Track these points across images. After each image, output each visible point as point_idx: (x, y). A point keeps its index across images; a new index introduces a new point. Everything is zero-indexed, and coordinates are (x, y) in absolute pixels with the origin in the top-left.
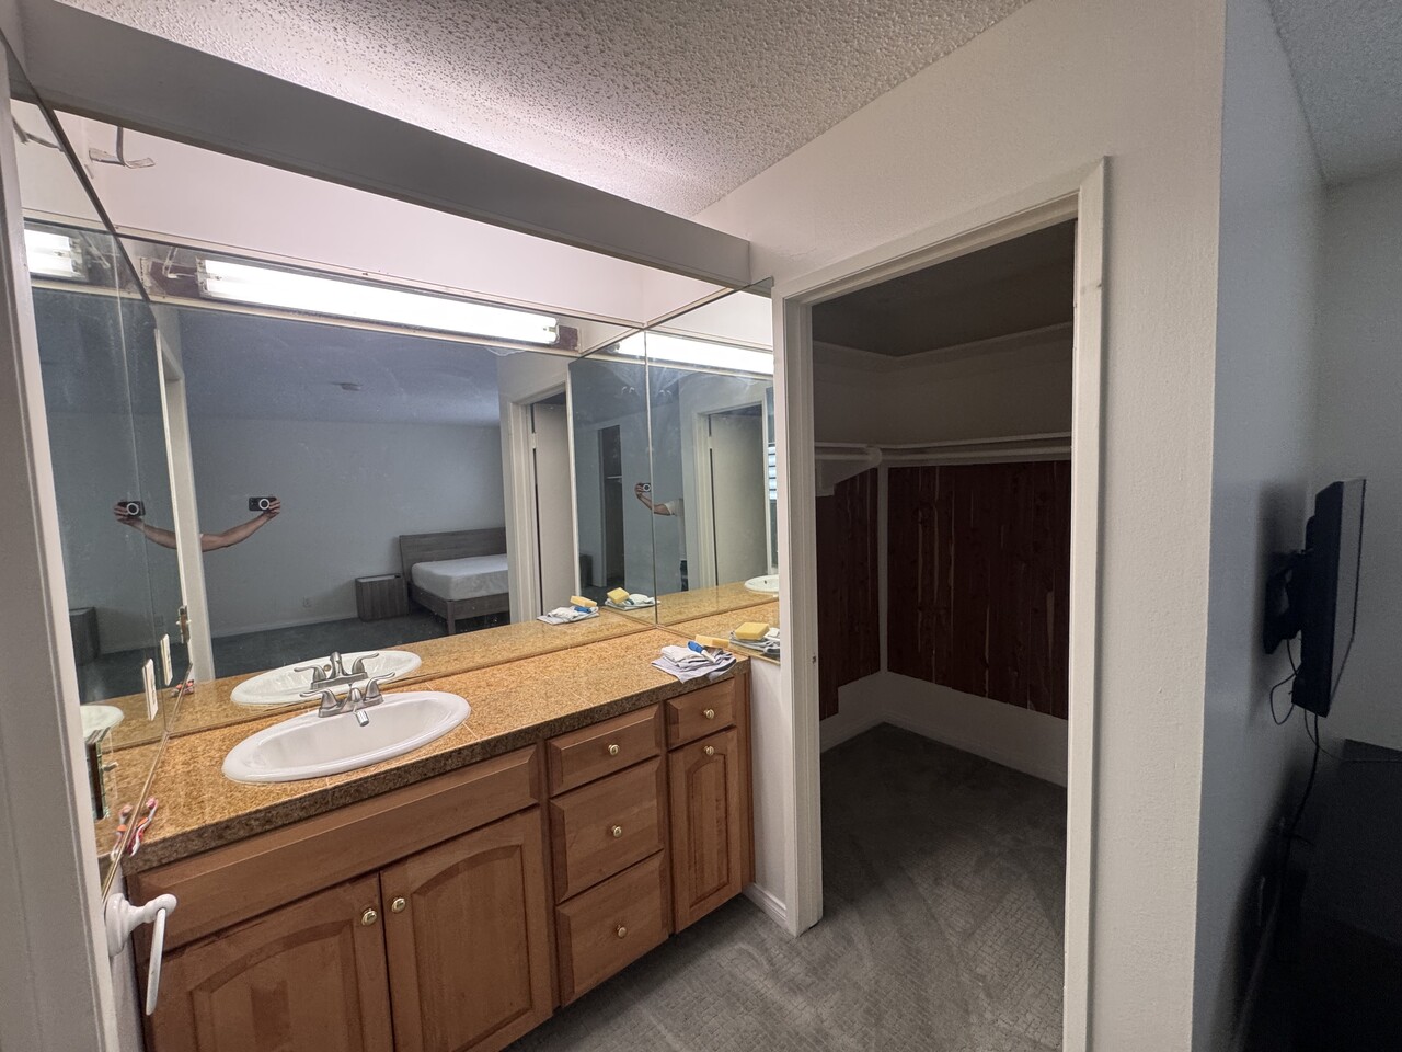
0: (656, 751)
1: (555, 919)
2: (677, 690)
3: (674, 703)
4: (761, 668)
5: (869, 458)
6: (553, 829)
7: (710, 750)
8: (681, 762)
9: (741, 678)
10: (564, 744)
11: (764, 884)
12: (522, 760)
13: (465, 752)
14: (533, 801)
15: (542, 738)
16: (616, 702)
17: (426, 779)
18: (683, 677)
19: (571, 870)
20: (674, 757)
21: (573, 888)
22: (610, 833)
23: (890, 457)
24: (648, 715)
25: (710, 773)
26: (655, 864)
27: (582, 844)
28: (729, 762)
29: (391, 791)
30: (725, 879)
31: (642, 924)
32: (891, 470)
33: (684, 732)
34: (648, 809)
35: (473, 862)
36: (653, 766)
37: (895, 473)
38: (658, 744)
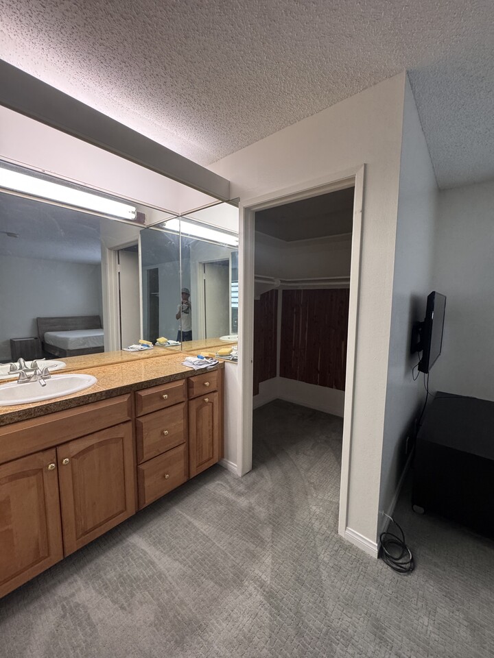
0: (184, 399)
1: (137, 471)
2: (193, 373)
3: (192, 379)
4: (230, 367)
5: (275, 283)
6: (137, 431)
7: (207, 400)
8: (194, 405)
9: (221, 369)
10: (143, 393)
11: (228, 459)
12: (125, 399)
13: (98, 395)
14: (129, 418)
15: (133, 390)
16: (166, 377)
17: (79, 406)
18: (196, 368)
19: (145, 450)
20: (191, 402)
21: (146, 457)
22: (162, 433)
23: (284, 284)
24: (181, 383)
25: (206, 410)
26: (182, 448)
27: (151, 439)
28: (215, 405)
29: (63, 410)
30: (211, 456)
31: (176, 474)
32: (283, 291)
33: (196, 391)
34: (180, 423)
35: (100, 444)
36: (182, 406)
37: (285, 292)
38: (184, 397)
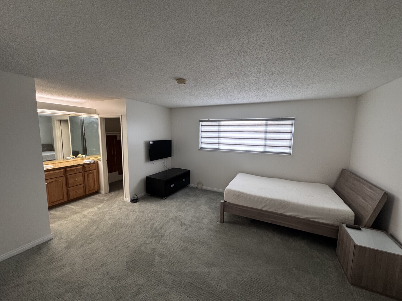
0: (82, 171)
1: (67, 189)
2: (86, 164)
3: (85, 166)
4: (99, 162)
6: (67, 179)
7: (91, 172)
8: (86, 174)
9: (97, 163)
10: (68, 169)
11: (101, 190)
12: (62, 170)
13: (54, 169)
14: (64, 175)
15: (65, 168)
16: (76, 165)
17: (49, 171)
18: (86, 163)
19: (69, 184)
20: (85, 172)
21: (70, 186)
22: (75, 180)
24: (81, 167)
25: (91, 175)
26: (82, 185)
27: (71, 181)
28: (94, 173)
30: (94, 189)
31: (80, 192)
33: (87, 169)
34: (81, 178)
36: (82, 173)
38: (82, 170)
